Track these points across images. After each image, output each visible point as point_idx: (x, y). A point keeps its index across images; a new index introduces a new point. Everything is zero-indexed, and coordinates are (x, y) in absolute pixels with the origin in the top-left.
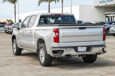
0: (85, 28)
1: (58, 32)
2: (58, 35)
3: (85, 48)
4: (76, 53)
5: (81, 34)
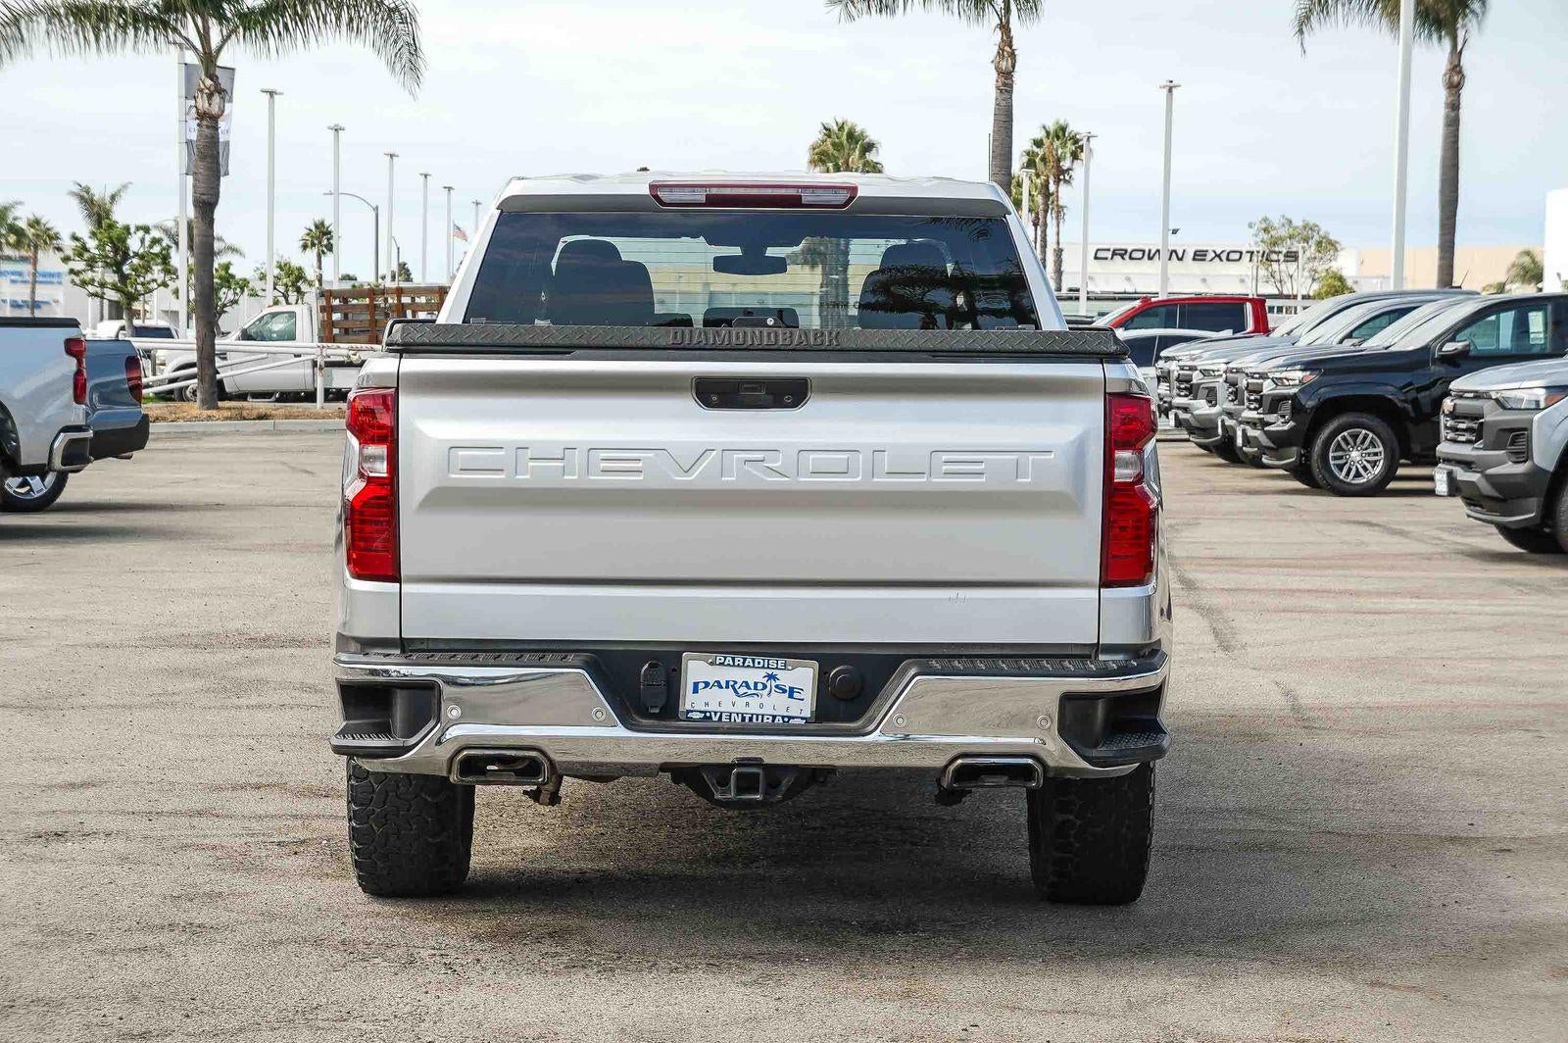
0: (789, 394)
1: (388, 436)
2: (381, 469)
3: (803, 676)
4: (621, 731)
5: (730, 480)
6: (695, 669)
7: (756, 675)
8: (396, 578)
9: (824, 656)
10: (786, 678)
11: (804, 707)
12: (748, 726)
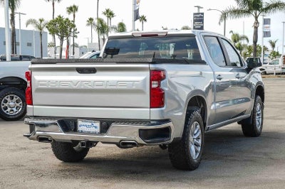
0: (93, 71)
2: (29, 85)
3: (98, 124)
6: (80, 122)
7: (90, 124)
8: (32, 105)
9: (101, 120)
10: (95, 125)
11: (98, 130)
12: (89, 133)
